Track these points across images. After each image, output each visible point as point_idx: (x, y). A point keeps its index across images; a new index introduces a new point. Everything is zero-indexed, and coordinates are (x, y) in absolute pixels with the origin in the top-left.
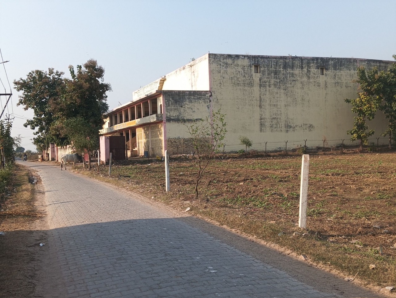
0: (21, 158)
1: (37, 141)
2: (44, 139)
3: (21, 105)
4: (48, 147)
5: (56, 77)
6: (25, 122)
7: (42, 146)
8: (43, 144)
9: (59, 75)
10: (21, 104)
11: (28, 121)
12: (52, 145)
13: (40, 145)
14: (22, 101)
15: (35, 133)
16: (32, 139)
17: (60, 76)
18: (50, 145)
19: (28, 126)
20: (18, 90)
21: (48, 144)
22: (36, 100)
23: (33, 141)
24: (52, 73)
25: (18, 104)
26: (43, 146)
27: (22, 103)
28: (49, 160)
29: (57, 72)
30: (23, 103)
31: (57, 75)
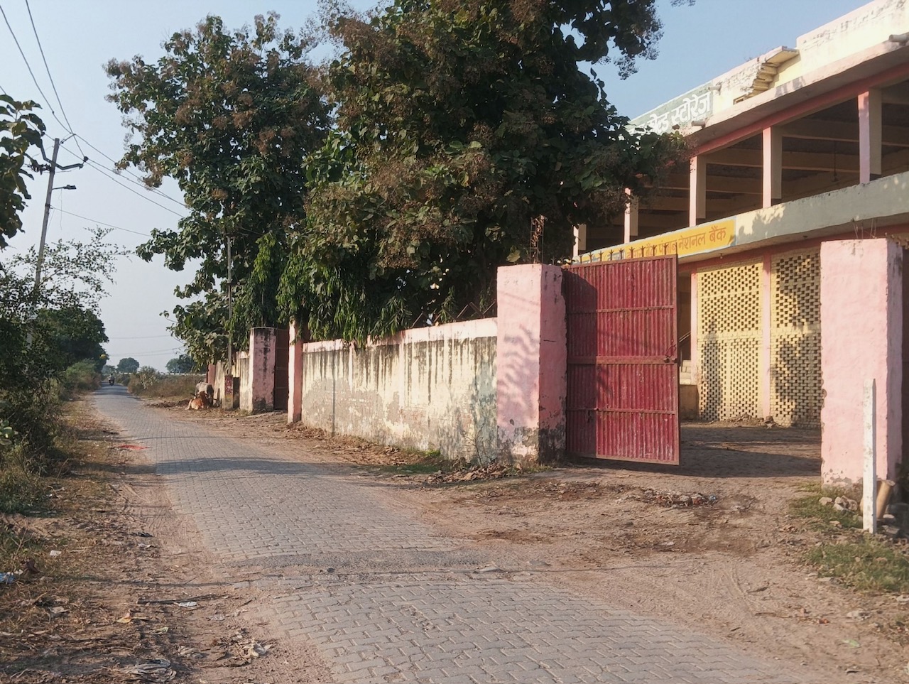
0: (126, 385)
1: (189, 322)
2: (223, 312)
3: (132, 167)
4: (241, 346)
5: (285, 55)
6: (147, 238)
7: (209, 342)
8: (215, 335)
9: (297, 52)
10: (131, 163)
11: (154, 232)
12: (259, 338)
13: (201, 339)
14: (139, 153)
15: (182, 290)
16: (171, 312)
17: (297, 55)
18: (252, 338)
19: (155, 255)
20: (125, 108)
21: (241, 333)
22: (196, 141)
23: (173, 320)
24: (270, 38)
25: (122, 165)
26: (216, 342)
27: (137, 162)
28: (236, 405)
29: (289, 37)
30: (143, 162)
31: (289, 48)
